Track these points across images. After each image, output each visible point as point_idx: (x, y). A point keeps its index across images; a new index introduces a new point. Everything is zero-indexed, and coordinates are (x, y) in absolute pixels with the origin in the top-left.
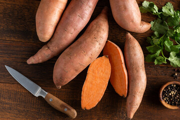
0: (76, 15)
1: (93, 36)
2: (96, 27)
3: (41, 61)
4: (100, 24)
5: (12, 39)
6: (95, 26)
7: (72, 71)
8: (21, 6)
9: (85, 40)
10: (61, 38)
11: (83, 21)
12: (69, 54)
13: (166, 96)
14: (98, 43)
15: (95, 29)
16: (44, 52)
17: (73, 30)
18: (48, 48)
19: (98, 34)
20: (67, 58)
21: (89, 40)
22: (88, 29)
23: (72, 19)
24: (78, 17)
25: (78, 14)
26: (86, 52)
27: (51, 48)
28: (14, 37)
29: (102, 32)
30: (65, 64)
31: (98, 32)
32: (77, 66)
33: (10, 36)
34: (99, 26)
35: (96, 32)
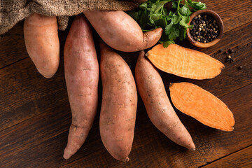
0: (80, 71)
1: (115, 81)
2: (110, 69)
3: (78, 147)
4: (111, 62)
5: (15, 123)
6: (108, 69)
7: (126, 134)
8: (4, 79)
9: (111, 92)
10: (82, 108)
11: (92, 72)
12: (108, 121)
13: (197, 35)
14: (126, 83)
15: (111, 72)
16: (75, 134)
17: (88, 89)
18: (76, 127)
19: (118, 75)
20: (110, 126)
21: (115, 89)
22: (104, 78)
23: (79, 79)
24: (84, 72)
25: (82, 68)
26: (123, 103)
27: (79, 125)
28: (16, 119)
29: (120, 69)
30: (114, 134)
31: (116, 72)
32: (127, 124)
33: (11, 121)
34: (112, 66)
35: (114, 75)
